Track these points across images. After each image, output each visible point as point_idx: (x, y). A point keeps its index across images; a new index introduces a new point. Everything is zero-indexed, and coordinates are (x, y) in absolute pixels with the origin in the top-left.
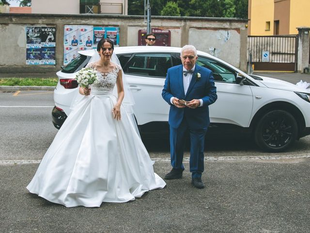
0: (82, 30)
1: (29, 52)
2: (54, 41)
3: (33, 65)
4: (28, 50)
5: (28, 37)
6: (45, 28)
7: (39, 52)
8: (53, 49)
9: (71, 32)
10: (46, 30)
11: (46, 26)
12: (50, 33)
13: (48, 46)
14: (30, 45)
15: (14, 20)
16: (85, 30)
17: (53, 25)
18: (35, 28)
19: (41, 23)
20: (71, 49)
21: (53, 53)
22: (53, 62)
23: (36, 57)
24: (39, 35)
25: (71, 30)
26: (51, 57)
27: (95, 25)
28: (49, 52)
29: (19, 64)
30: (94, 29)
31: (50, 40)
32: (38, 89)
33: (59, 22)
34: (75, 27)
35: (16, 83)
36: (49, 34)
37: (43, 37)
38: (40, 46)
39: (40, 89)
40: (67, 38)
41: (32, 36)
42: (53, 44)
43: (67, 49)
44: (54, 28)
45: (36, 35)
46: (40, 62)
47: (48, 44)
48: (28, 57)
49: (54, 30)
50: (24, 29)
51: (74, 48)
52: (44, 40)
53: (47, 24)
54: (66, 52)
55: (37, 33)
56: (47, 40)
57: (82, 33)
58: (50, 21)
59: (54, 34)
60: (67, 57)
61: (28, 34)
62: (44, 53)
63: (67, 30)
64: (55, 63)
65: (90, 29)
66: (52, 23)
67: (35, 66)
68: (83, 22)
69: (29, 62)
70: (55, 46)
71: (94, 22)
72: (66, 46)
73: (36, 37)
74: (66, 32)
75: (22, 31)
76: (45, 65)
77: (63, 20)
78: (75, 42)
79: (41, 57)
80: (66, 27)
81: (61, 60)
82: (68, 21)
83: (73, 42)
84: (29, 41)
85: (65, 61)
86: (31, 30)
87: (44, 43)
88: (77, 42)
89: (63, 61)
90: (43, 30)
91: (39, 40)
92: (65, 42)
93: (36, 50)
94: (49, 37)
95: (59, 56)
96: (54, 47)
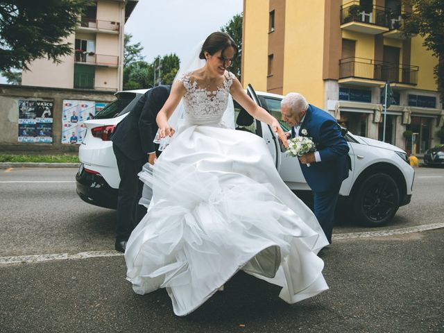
0: (83, 106)
1: (21, 128)
2: (51, 117)
3: (26, 143)
4: (20, 125)
5: (20, 111)
6: (41, 102)
7: (34, 129)
8: (50, 125)
9: (71, 107)
10: (42, 104)
11: (41, 100)
12: (47, 108)
13: (44, 122)
14: (23, 120)
15: (4, 91)
16: (86, 106)
17: (50, 99)
18: (30, 102)
19: (36, 97)
20: (70, 125)
21: (51, 130)
22: (50, 139)
23: (30, 134)
24: (33, 109)
25: (70, 105)
26: (47, 134)
27: (96, 101)
28: (44, 129)
29: (10, 141)
30: (96, 105)
31: (47, 116)
32: (34, 166)
33: (57, 96)
34: (75, 103)
35: (8, 160)
36: (45, 109)
37: (39, 112)
38: (34, 122)
39: (37, 166)
40: (66, 114)
41: (25, 110)
42: (51, 120)
43: (66, 125)
44: (52, 102)
45: (30, 109)
46: (35, 140)
47: (44, 120)
48: (21, 134)
49: (51, 105)
50: (17, 102)
51: (74, 124)
52: (39, 115)
53: (44, 98)
54: (65, 128)
55: (32, 107)
56: (43, 116)
57: (83, 109)
58: (47, 95)
59: (52, 109)
60: (65, 134)
61: (20, 107)
62: (40, 130)
63: (66, 105)
64: (51, 141)
65: (91, 105)
66: (49, 96)
67: (29, 144)
68: (84, 97)
69: (21, 139)
70: (52, 122)
71: (96, 98)
72: (64, 122)
73: (30, 112)
74: (65, 108)
75: (14, 104)
76: (41, 142)
77: (62, 94)
78: (74, 119)
79: (36, 134)
80: (65, 102)
81: (58, 138)
82: (67, 95)
83: (72, 118)
84: (22, 116)
85: (63, 139)
86: (24, 104)
87: (40, 119)
88: (76, 118)
89: (61, 140)
90: (39, 104)
91: (34, 115)
92: (63, 118)
93: (30, 125)
94: (45, 112)
95: (56, 133)
96: (51, 124)
